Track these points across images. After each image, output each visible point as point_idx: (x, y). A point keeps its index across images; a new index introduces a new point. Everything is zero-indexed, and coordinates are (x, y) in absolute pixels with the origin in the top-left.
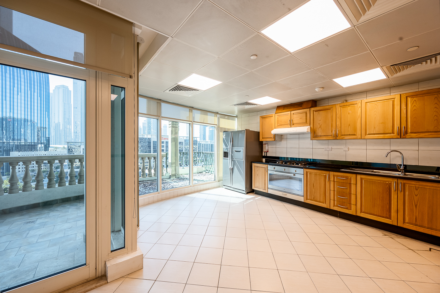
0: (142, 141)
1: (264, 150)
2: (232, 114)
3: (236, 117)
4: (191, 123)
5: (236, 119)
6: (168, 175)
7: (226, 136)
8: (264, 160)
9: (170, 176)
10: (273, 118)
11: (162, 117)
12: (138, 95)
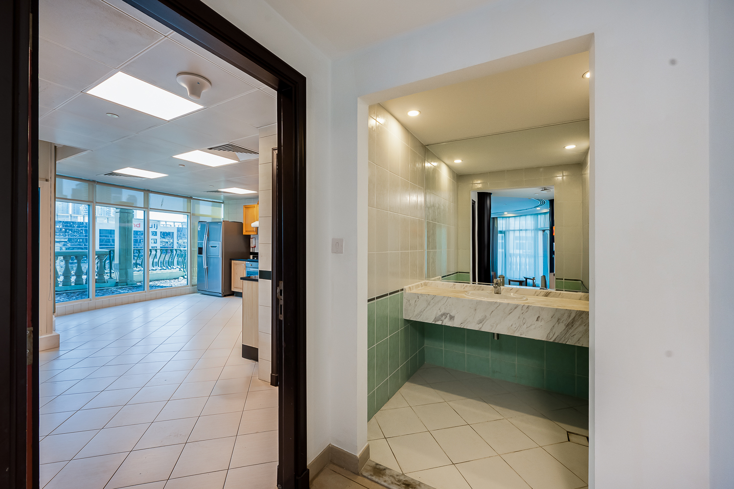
0: (70, 228)
1: (252, 245)
2: (215, 199)
3: (222, 203)
4: (146, 208)
5: (223, 205)
6: (112, 282)
7: (201, 228)
8: (251, 257)
9: (117, 283)
10: (255, 209)
11: (96, 202)
12: (56, 176)
